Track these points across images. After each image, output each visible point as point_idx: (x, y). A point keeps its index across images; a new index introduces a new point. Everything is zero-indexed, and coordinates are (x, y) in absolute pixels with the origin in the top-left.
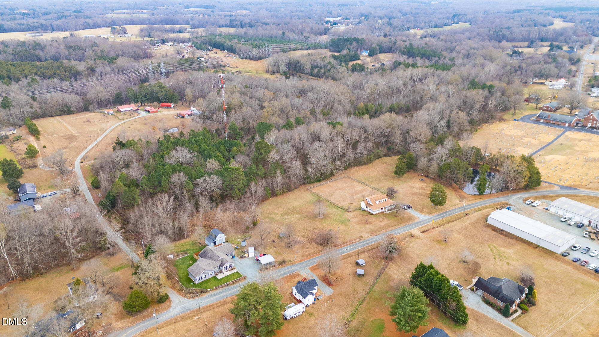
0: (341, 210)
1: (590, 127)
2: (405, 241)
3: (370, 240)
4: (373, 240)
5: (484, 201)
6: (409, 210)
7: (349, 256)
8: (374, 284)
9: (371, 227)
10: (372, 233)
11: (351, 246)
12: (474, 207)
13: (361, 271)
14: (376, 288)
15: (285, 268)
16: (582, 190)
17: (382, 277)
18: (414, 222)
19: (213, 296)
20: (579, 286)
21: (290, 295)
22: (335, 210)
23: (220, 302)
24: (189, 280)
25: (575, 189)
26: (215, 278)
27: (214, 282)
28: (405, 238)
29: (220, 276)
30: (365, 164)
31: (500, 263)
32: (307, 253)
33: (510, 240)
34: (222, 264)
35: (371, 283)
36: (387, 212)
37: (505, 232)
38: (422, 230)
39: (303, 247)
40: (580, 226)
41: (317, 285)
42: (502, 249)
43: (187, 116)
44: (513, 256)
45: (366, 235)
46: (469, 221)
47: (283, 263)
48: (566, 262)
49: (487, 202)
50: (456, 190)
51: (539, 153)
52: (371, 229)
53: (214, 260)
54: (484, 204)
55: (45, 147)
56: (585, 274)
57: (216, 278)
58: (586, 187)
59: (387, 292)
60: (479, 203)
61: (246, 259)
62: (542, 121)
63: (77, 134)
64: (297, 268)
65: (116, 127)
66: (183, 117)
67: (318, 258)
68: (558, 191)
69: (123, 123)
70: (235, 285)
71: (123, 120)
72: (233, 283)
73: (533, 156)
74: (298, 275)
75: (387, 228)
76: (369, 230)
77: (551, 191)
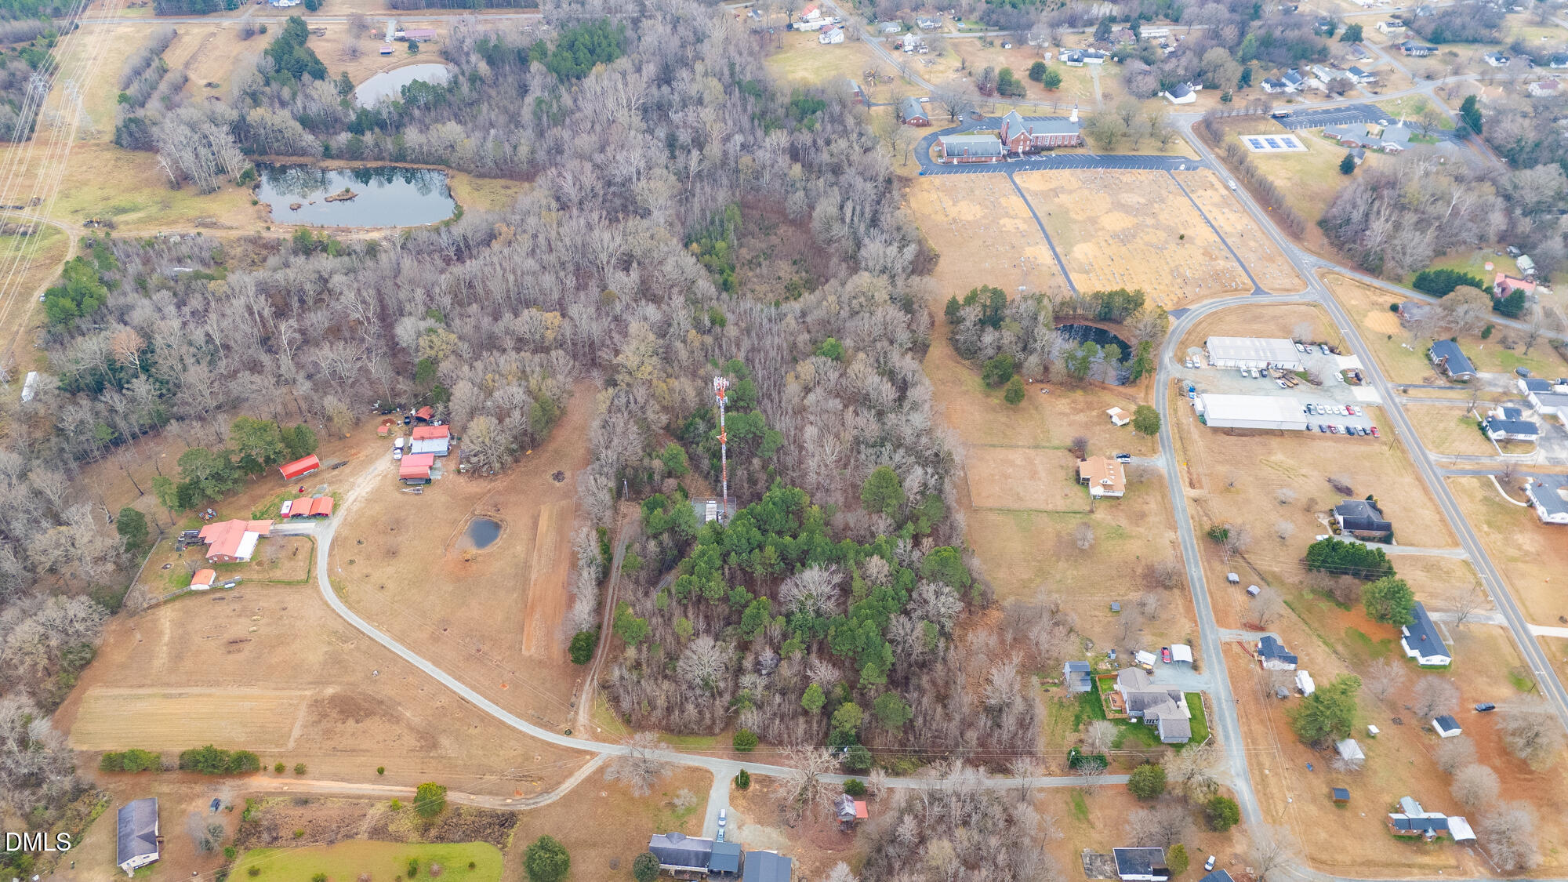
0: (1077, 515)
1: (1024, 154)
2: (1203, 513)
3: (1184, 539)
4: (1187, 538)
6: (1131, 461)
9: (1153, 519)
10: (1171, 528)
11: (1189, 564)
12: (1164, 407)
15: (1204, 647)
16: (1192, 307)
17: (1269, 580)
18: (1166, 475)
19: (1227, 737)
22: (1073, 520)
25: (1186, 310)
28: (1197, 508)
29: (1185, 712)
31: (1300, 480)
32: (1181, 610)
37: (1236, 428)
38: (1187, 483)
39: (1163, 606)
40: (1265, 373)
42: (1273, 458)
43: (427, 472)
44: (1291, 462)
46: (1197, 437)
47: (1191, 644)
48: (1322, 438)
49: (1160, 390)
51: (1059, 250)
52: (1160, 523)
54: (1164, 395)
55: (381, 771)
56: (1349, 442)
59: (1302, 595)
60: (1158, 397)
61: (1157, 671)
62: (955, 162)
63: (330, 691)
64: (1210, 637)
65: (350, 607)
66: (428, 481)
67: (1199, 607)
68: (1179, 325)
69: (338, 588)
70: (1215, 708)
71: (309, 579)
72: (1209, 708)
73: (1064, 262)
74: (1228, 644)
75: (1165, 507)
76: (1160, 526)
77: (1176, 329)
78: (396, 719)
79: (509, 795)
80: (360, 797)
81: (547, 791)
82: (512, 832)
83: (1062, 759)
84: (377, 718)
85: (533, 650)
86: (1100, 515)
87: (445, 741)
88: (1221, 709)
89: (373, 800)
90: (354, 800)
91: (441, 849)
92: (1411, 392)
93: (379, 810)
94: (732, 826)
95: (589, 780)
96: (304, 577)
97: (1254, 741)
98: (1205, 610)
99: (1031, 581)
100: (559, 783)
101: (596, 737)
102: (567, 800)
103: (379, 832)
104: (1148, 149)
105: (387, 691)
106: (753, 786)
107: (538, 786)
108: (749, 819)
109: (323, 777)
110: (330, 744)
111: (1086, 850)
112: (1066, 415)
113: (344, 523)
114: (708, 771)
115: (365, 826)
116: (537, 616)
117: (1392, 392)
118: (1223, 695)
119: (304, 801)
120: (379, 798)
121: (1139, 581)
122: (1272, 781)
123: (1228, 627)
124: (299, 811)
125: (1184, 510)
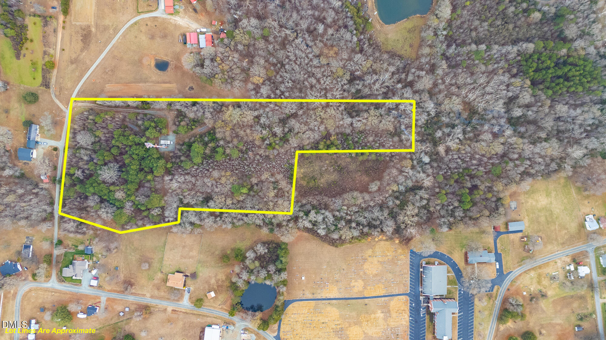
0: (160, 268)
2: (159, 309)
3: (146, 299)
6: (187, 293)
7: (127, 302)
8: (121, 322)
9: (156, 292)
10: (152, 296)
11: (135, 297)
13: (122, 314)
14: (119, 324)
15: (98, 291)
17: (127, 321)
18: (179, 303)
19: (65, 286)
22: (158, 265)
24: (61, 273)
26: (72, 277)
27: (69, 279)
28: (161, 308)
29: (74, 278)
32: (115, 288)
38: (175, 309)
39: (117, 283)
45: (148, 295)
46: (199, 321)
47: (100, 287)
51: (333, 301)
53: (75, 270)
54: (224, 316)
55: (64, 50)
61: (90, 274)
63: (93, 30)
64: (103, 294)
65: (127, 28)
66: (185, 44)
67: (116, 294)
68: (270, 337)
69: (135, 23)
70: (76, 286)
71: (139, 13)
72: (76, 285)
73: (324, 302)
74: (100, 299)
75: (161, 298)
76: (153, 293)
77: (267, 334)
78: (82, 51)
79: (55, 86)
80: (56, 46)
81: (56, 96)
82: (44, 88)
83: (62, 239)
84: (83, 45)
85: (108, 88)
86: (160, 275)
87: (74, 66)
88: (76, 288)
89: (55, 49)
90: (55, 44)
91: (40, 70)
93: (51, 51)
94: (43, 146)
95: (59, 107)
96: (140, 11)
97: (64, 294)
98: (113, 296)
99: (133, 245)
100: (58, 99)
102: (53, 101)
103: (45, 53)
105: (93, 47)
106: (55, 153)
107: (57, 93)
108: (45, 151)
109: (63, 34)
110: (73, 34)
111: (34, 238)
112: (216, 276)
113: (164, 19)
114: (60, 140)
115: (47, 49)
116: (122, 87)
118: (80, 290)
119: (55, 31)
120: (55, 51)
121: (129, 279)
122: (50, 294)
123: (107, 301)
124: (52, 31)
125: (160, 304)
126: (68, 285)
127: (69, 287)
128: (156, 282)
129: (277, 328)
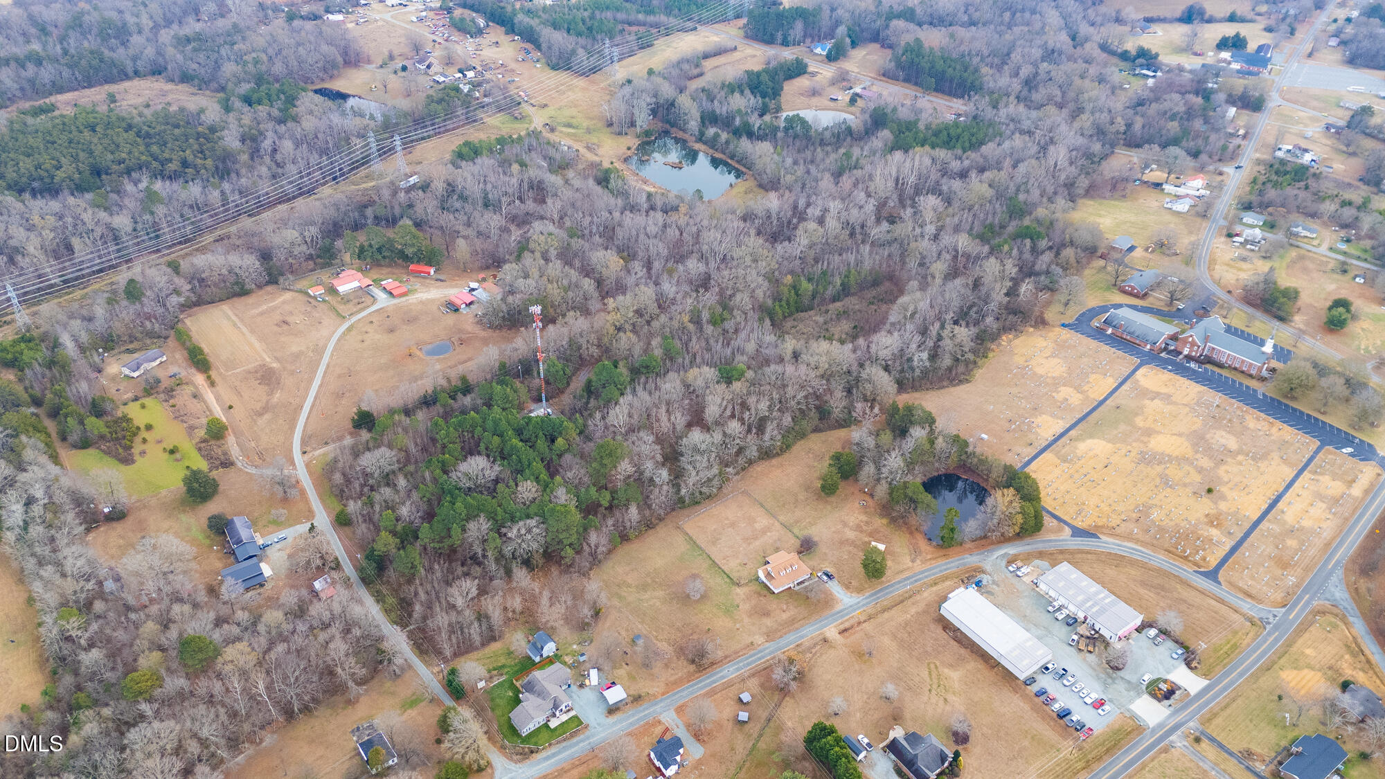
0: (728, 580)
1: (1186, 356)
2: (814, 651)
3: (764, 650)
4: (767, 651)
5: (946, 564)
6: (830, 582)
7: (729, 685)
8: (760, 735)
9: (768, 622)
10: (770, 636)
11: (734, 664)
12: (929, 576)
13: (743, 716)
14: (762, 745)
15: (641, 709)
16: (1104, 538)
17: (771, 724)
18: (833, 611)
19: (548, 758)
20: (1026, 743)
21: (647, 759)
22: (719, 580)
23: (557, 771)
24: (514, 731)
25: (1094, 536)
26: (546, 726)
27: (544, 735)
28: (815, 645)
29: (554, 724)
30: (778, 455)
31: (934, 699)
32: (672, 679)
33: (962, 651)
34: (556, 706)
35: (755, 735)
36: (797, 588)
37: (962, 632)
38: (842, 627)
39: (667, 666)
40: (1072, 622)
41: (682, 746)
42: (946, 670)
43: (463, 306)
44: (956, 685)
45: (759, 639)
46: (913, 610)
47: (637, 699)
48: (1025, 697)
49: (952, 565)
50: (911, 533)
51: (1073, 433)
52: (767, 627)
53: (544, 699)
54: (946, 570)
55: (231, 407)
56: (1043, 719)
57: (548, 727)
58: (1112, 531)
59: (774, 753)
60: (939, 566)
61: (586, 690)
62: (1110, 331)
63: (275, 365)
64: (658, 708)
65: (339, 340)
66: (457, 310)
67: (687, 688)
68: (1066, 540)
69: (349, 330)
70: (575, 740)
71: (346, 318)
72: (572, 736)
73: (1060, 443)
74: (659, 722)
75: (791, 624)
76: (764, 630)
77: (1056, 541)
78: (270, 394)
79: (245, 456)
80: (210, 411)
81: (257, 467)
82: (220, 470)
84: (267, 388)
86: (742, 592)
88: (578, 743)
92: (1205, 745)
94: (278, 547)
96: (346, 315)
98: (687, 693)
100: (265, 468)
101: (307, 466)
104: (1337, 420)
105: (288, 381)
107: (259, 462)
108: (289, 551)
109: (215, 393)
112: (846, 524)
114: (314, 516)
115: (192, 422)
117: (1183, 729)
118: (593, 740)
121: (683, 642)
123: (680, 715)
125: (802, 637)
126: (553, 750)
127: (559, 753)
128: (745, 607)
129: (1055, 521)
